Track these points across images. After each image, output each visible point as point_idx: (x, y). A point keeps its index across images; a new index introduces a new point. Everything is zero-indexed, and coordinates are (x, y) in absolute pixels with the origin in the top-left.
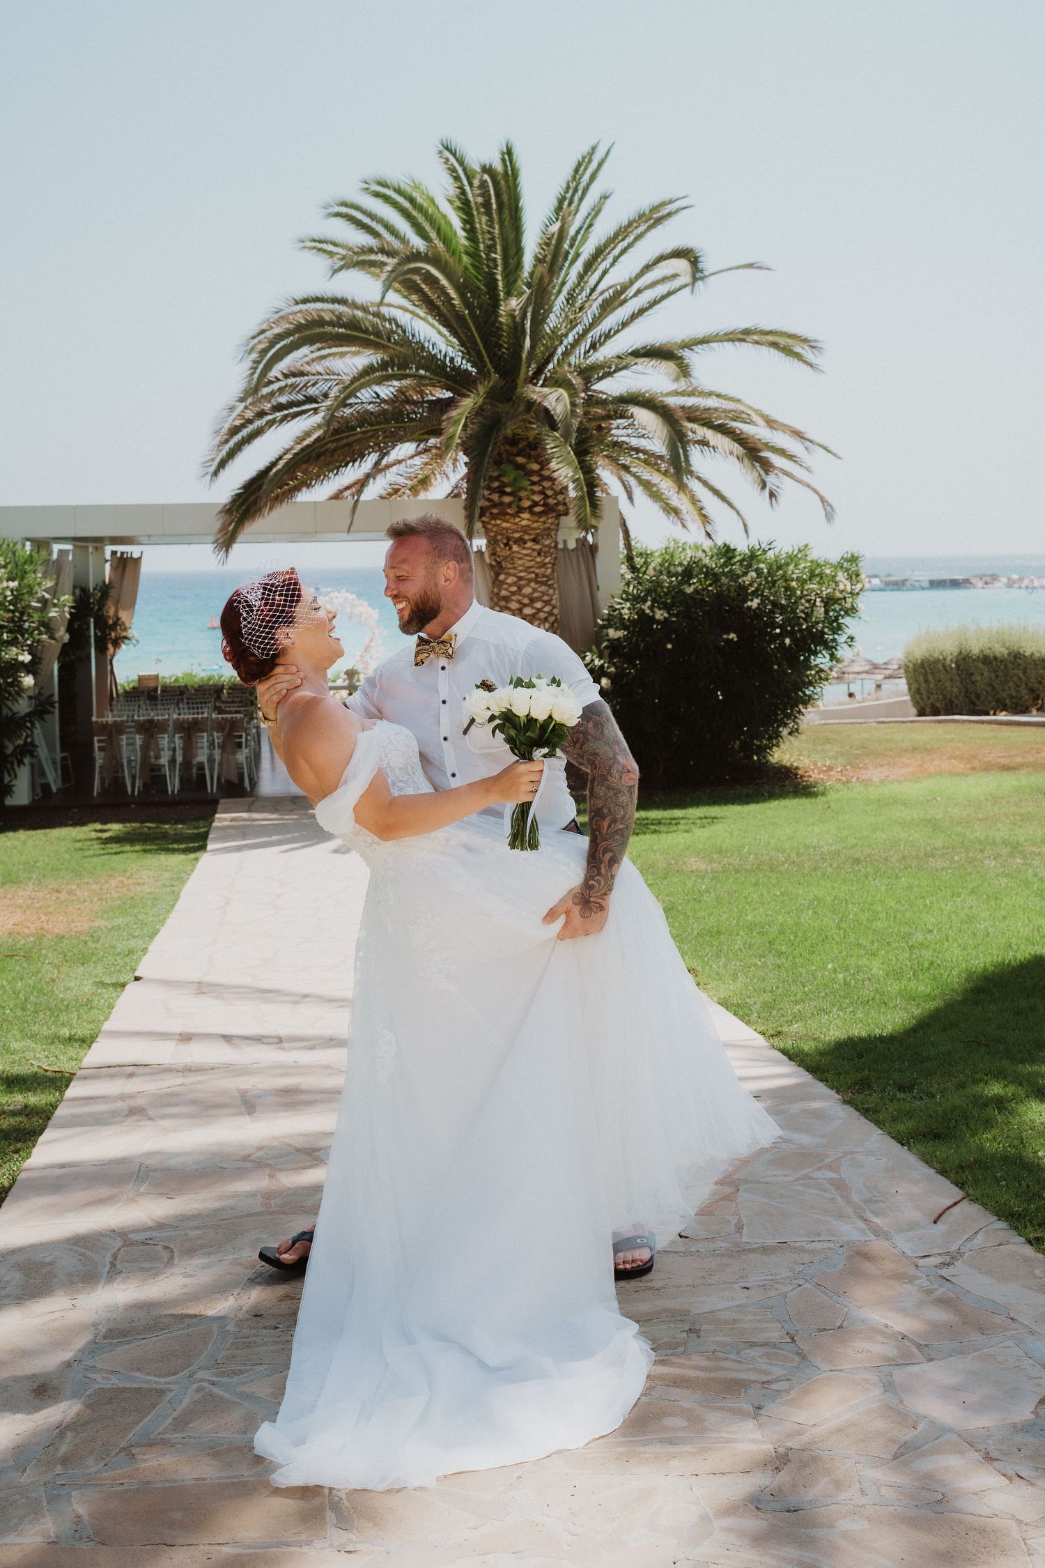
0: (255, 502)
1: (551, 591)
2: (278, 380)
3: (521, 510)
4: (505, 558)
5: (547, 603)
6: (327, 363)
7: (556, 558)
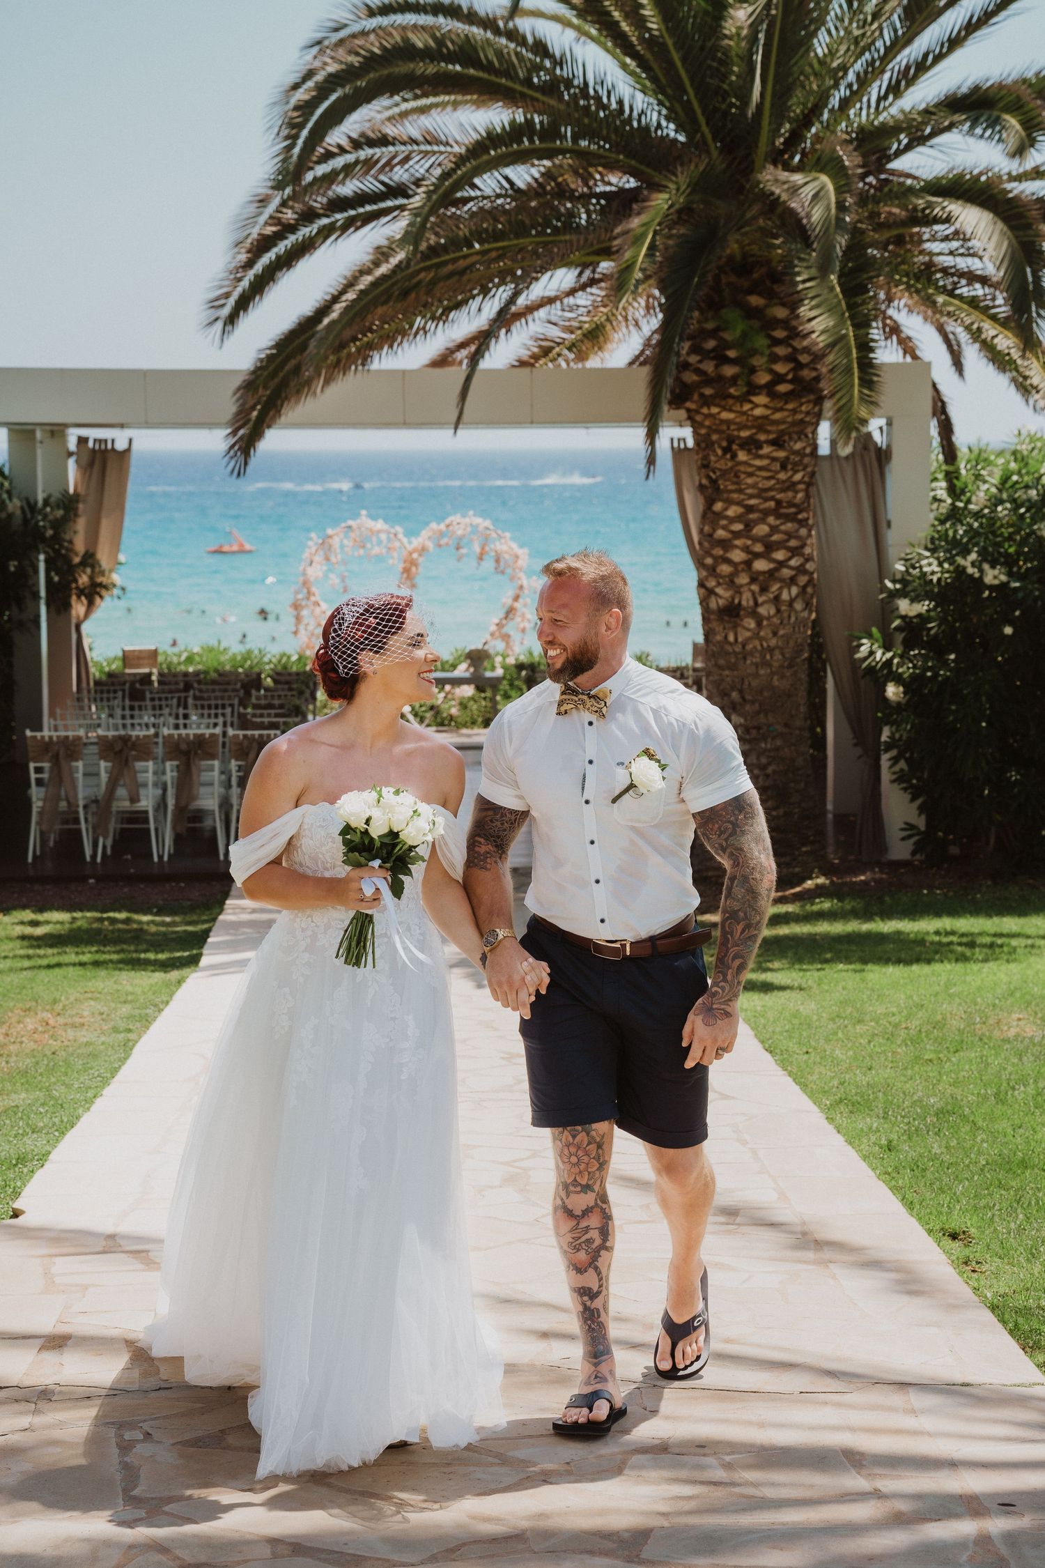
0: (297, 370)
1: (803, 532)
2: (343, 150)
3: (753, 389)
4: (724, 473)
5: (795, 552)
6: (427, 122)
7: (813, 474)
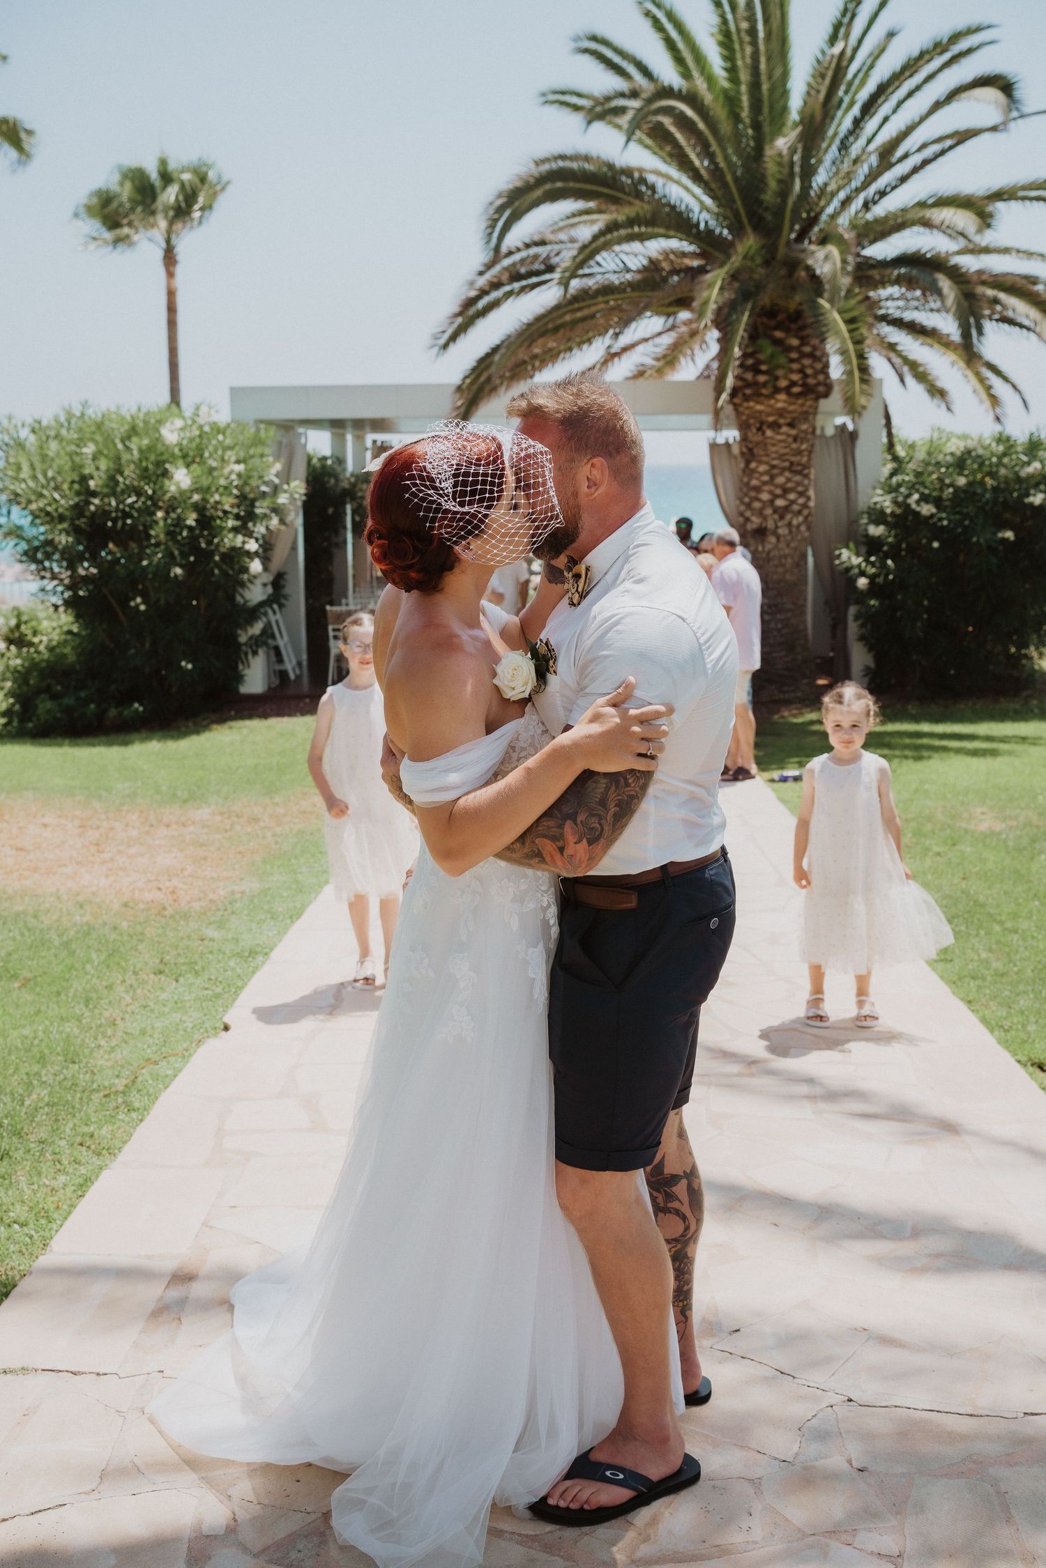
1: (806, 482)
3: (777, 390)
4: (757, 444)
5: (801, 494)
7: (812, 446)
